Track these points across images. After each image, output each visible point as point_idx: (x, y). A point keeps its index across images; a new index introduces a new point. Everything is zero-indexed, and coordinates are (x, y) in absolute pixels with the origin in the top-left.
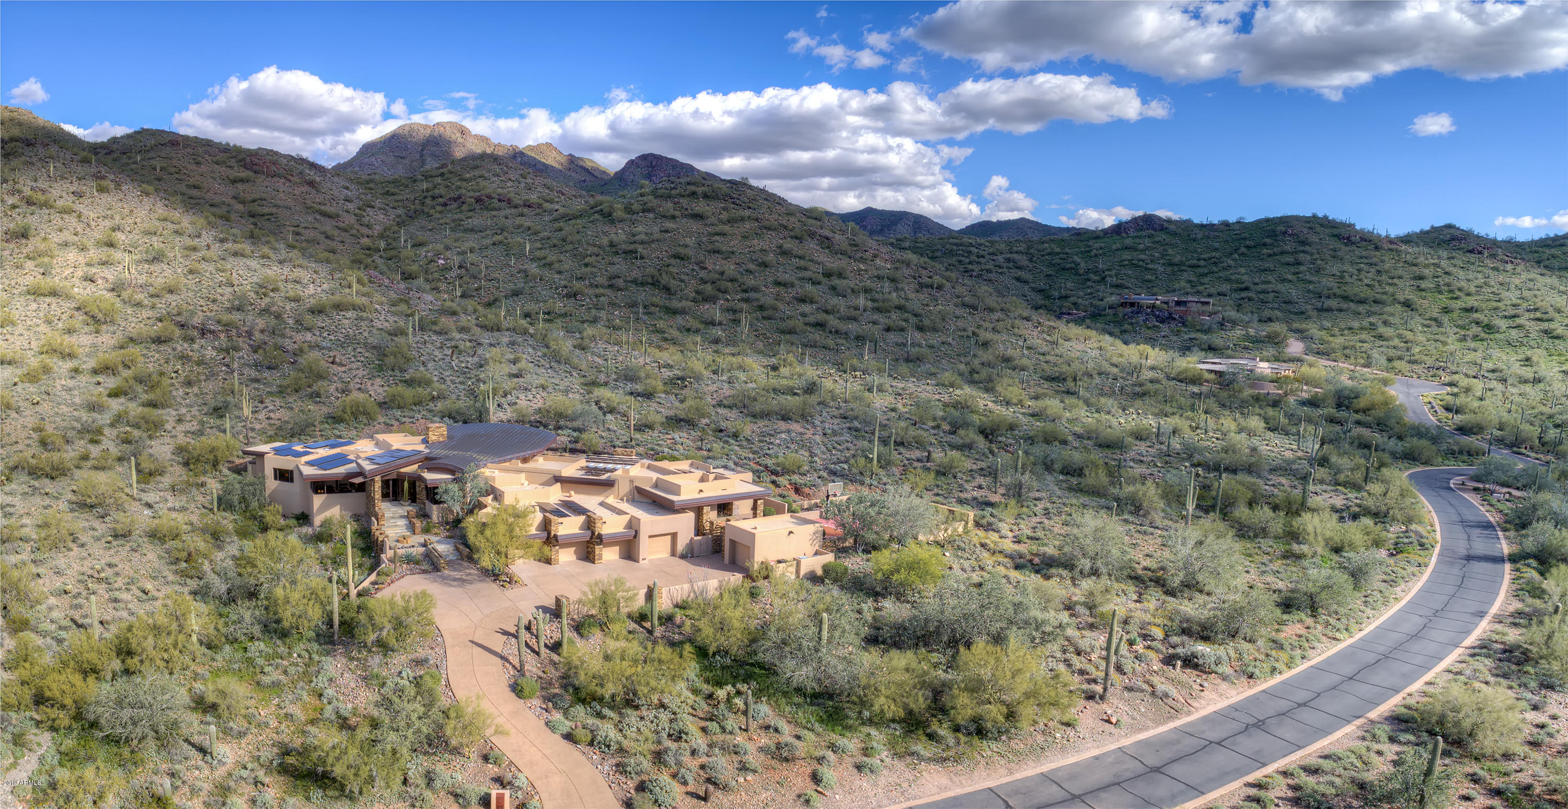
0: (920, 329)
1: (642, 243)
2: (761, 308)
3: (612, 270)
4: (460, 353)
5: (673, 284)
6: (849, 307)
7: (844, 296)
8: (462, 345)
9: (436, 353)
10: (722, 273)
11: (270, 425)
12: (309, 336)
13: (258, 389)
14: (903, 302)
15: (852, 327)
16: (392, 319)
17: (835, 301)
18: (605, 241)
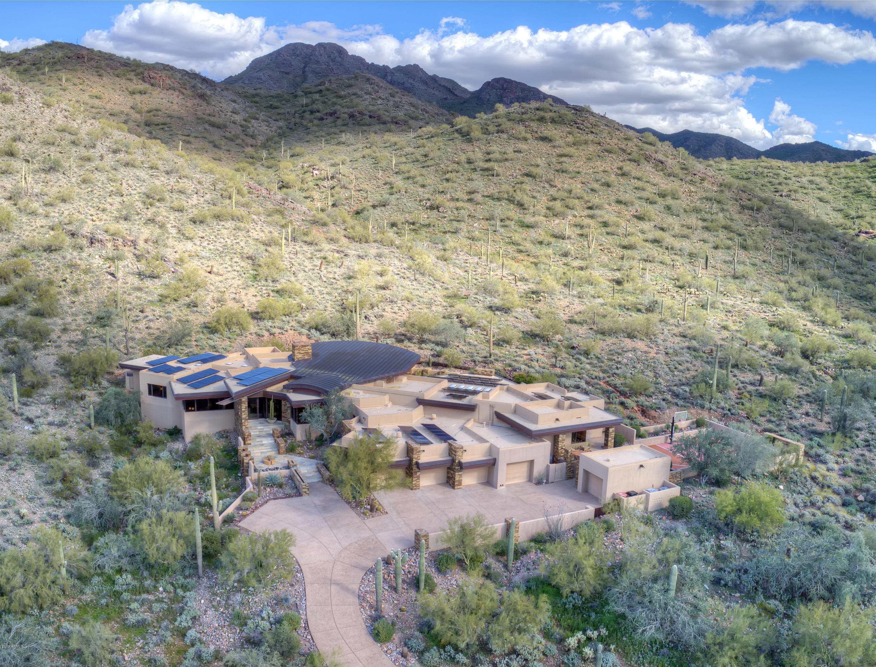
0: (744, 248)
1: (496, 161)
2: (605, 224)
3: (471, 186)
4: (328, 263)
5: (526, 200)
6: (683, 226)
7: (678, 216)
8: (330, 256)
9: (307, 263)
10: (570, 191)
11: (150, 334)
12: (189, 245)
13: (139, 298)
14: (729, 223)
15: (686, 245)
16: (267, 229)
17: (671, 220)
18: (463, 158)
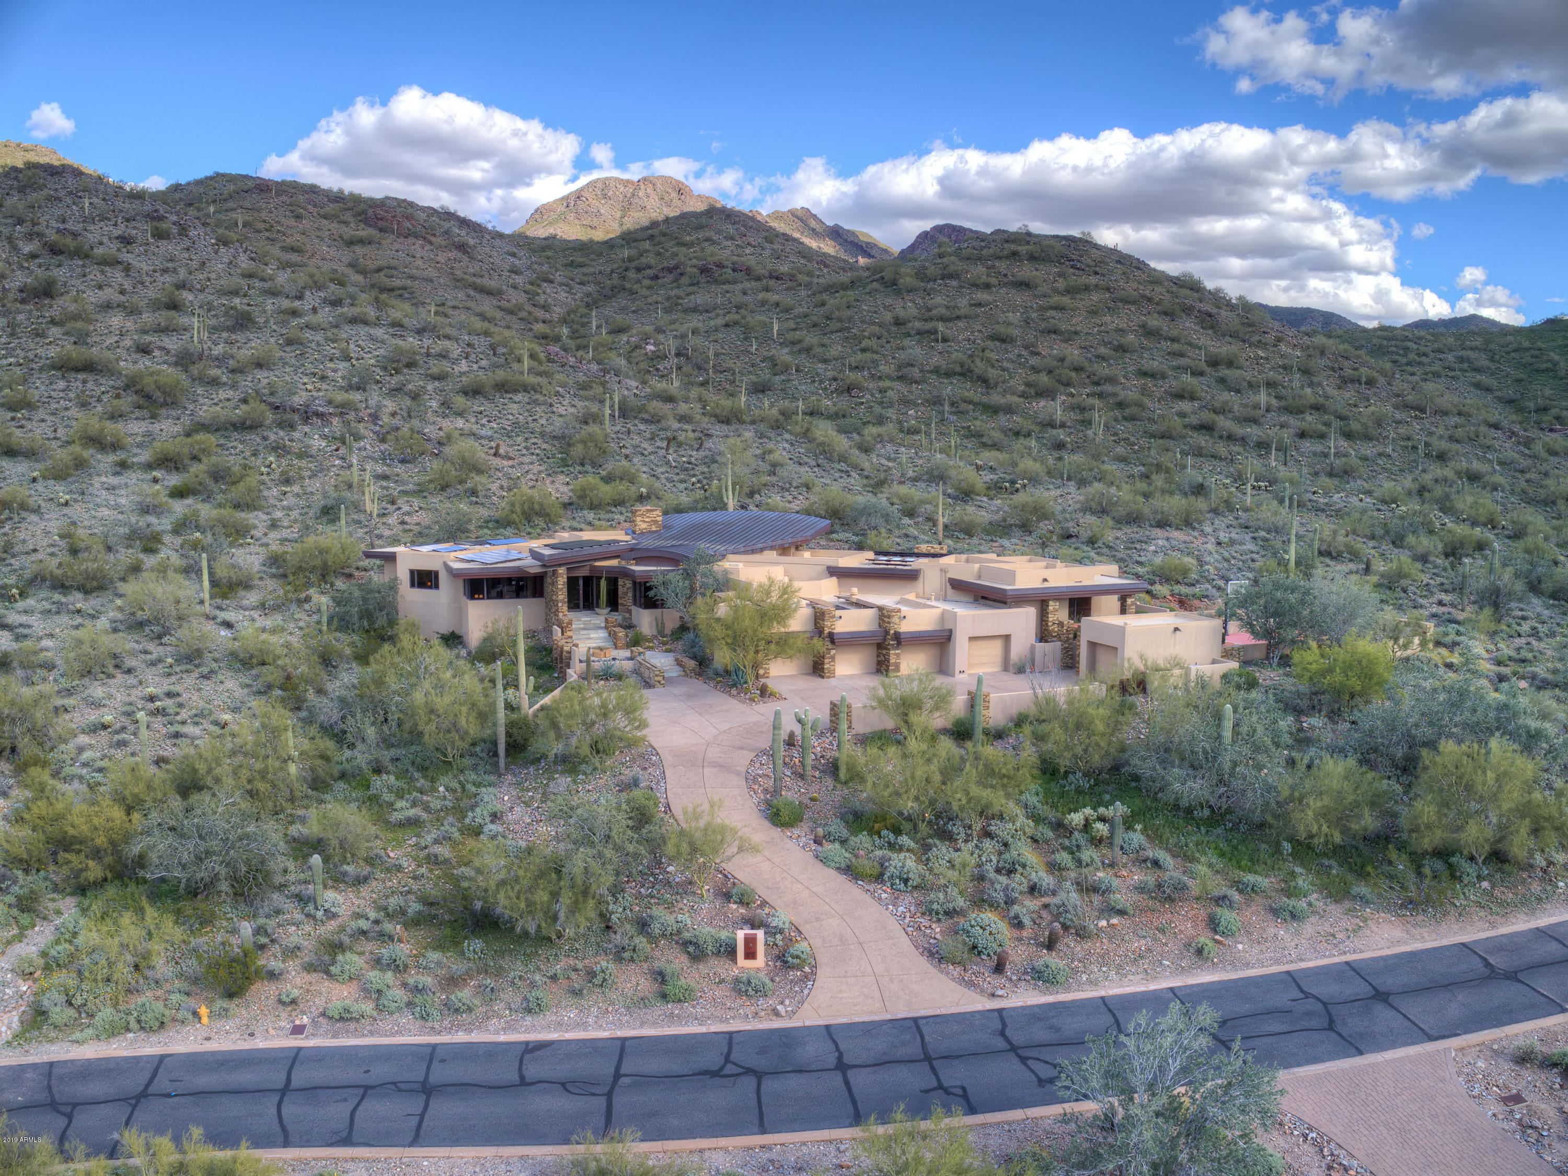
0: (1346, 435)
1: (941, 319)
2: (1120, 405)
3: (902, 355)
4: (680, 446)
5: (992, 373)
6: (1245, 406)
7: (1238, 391)
10: (1062, 360)
14: (1321, 400)
15: (1251, 431)
17: (1226, 396)
18: (888, 317)
